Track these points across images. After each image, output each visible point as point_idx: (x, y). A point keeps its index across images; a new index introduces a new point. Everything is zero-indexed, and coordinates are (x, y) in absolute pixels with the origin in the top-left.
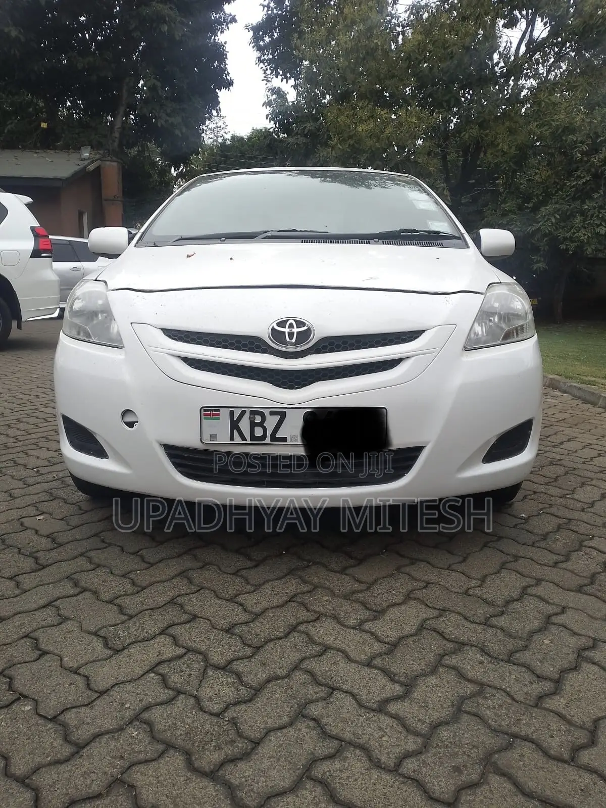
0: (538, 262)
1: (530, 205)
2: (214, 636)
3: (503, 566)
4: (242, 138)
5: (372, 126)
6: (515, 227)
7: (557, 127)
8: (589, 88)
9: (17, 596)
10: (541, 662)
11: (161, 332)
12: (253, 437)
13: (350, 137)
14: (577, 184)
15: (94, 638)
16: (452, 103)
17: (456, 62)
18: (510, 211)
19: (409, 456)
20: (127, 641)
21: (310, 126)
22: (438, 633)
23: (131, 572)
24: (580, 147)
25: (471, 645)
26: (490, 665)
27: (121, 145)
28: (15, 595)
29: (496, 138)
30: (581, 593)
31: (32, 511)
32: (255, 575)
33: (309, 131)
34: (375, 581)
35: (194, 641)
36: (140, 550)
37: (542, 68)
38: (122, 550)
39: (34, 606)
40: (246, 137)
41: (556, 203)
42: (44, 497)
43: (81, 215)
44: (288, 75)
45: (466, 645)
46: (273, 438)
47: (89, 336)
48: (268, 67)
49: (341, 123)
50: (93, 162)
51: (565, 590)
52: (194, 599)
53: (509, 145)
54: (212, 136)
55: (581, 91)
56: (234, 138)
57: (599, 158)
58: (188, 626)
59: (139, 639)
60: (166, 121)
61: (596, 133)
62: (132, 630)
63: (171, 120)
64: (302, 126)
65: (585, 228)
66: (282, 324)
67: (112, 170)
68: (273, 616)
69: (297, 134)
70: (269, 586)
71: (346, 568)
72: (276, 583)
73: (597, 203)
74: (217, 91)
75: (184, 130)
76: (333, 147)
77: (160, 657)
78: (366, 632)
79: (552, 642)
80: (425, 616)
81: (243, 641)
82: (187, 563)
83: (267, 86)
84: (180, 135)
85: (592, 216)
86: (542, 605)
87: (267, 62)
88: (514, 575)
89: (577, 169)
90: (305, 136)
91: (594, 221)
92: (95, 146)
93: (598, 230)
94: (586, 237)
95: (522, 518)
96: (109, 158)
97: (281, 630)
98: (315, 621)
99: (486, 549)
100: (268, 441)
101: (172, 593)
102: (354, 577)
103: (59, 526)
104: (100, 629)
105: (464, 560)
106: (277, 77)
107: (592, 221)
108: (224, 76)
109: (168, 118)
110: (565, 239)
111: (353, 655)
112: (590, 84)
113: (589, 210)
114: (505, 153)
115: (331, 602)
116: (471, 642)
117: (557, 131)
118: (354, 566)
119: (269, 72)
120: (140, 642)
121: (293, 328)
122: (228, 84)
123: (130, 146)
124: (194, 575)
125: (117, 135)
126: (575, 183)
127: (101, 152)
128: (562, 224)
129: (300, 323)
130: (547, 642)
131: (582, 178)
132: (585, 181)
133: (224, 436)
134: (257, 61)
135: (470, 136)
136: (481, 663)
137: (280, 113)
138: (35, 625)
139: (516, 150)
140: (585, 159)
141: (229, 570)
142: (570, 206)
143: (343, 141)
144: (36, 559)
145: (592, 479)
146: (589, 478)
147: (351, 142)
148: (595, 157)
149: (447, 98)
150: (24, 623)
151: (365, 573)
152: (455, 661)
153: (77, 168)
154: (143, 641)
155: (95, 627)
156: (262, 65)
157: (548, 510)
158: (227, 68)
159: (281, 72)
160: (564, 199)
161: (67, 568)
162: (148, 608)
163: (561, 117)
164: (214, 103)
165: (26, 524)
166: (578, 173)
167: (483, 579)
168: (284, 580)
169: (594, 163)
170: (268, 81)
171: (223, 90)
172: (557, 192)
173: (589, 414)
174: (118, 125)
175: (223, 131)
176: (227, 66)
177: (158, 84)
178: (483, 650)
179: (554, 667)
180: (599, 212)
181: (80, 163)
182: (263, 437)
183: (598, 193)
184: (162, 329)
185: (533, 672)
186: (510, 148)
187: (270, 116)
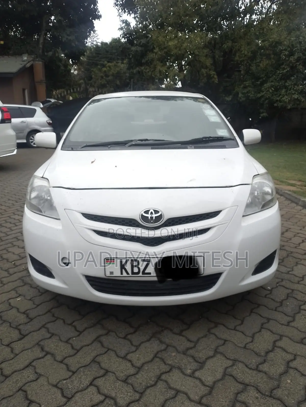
0: (263, 113)
1: (259, 83)
2: (119, 386)
3: (262, 327)
4: (106, 43)
5: (176, 42)
6: (251, 95)
7: (272, 42)
8: (288, 21)
9: (12, 359)
10: (287, 396)
11: (81, 215)
12: (133, 273)
13: (165, 48)
14: (283, 72)
15: (55, 389)
16: (218, 29)
17: (219, 7)
18: (249, 86)
19: (214, 278)
20: (74, 391)
21: (143, 41)
22: (233, 377)
23: (70, 339)
24: (284, 52)
25: (251, 385)
26: (262, 400)
27: (43, 52)
28: (11, 358)
29: (241, 47)
30: (303, 344)
31: (13, 294)
32: (136, 338)
33: (143, 43)
34: (198, 340)
35: (108, 390)
36: (74, 322)
37: (264, 10)
38: (64, 322)
39: (22, 366)
40: (109, 43)
41: (272, 82)
42: (19, 283)
43: (24, 90)
44: (131, 12)
45: (248, 385)
46: (144, 273)
47: (41, 211)
48: (120, 8)
49: (160, 40)
50: (29, 62)
51: (295, 342)
52: (105, 357)
53: (248, 51)
54: (90, 41)
55: (285, 23)
56: (102, 43)
57: (294, 58)
58: (104, 379)
59: (79, 389)
60: (67, 39)
61: (292, 45)
62: (76, 382)
63: (69, 38)
64: (139, 42)
65: (287, 95)
66: (147, 212)
67: (39, 66)
68: (148, 369)
69: (137, 45)
70: (143, 346)
71: (182, 331)
72: (147, 344)
73: (293, 82)
74: (93, 21)
75: (77, 43)
76: (156, 53)
77: (92, 402)
78: (196, 378)
79: (291, 382)
80: (226, 366)
81: (134, 389)
82: (99, 331)
83: (120, 19)
84: (74, 46)
85: (290, 89)
86: (284, 354)
87: (119, 6)
88: (269, 333)
89: (282, 64)
90: (141, 46)
91: (292, 91)
92: (30, 53)
93: (293, 96)
94: (288, 100)
95: (268, 290)
96: (38, 59)
97: (153, 379)
98: (169, 372)
99: (252, 314)
100: (141, 274)
101: (93, 354)
102: (186, 338)
103: (29, 305)
104: (58, 383)
105: (242, 323)
106: (125, 13)
107: (290, 92)
108: (97, 13)
109: (68, 37)
110: (277, 101)
111: (192, 396)
112: (290, 19)
113: (289, 86)
114: (245, 55)
115: (176, 357)
116: (251, 384)
117: (273, 43)
118: (185, 330)
119: (120, 11)
120: (80, 391)
121: (153, 214)
122: (99, 17)
123: (48, 52)
124: (103, 339)
125: (41, 46)
126: (282, 72)
127: (33, 56)
128: (275, 93)
129: (156, 212)
130: (289, 381)
131: (285, 69)
132: (287, 71)
133: (117, 273)
134: (114, 5)
135: (227, 47)
136: (257, 398)
137: (127, 34)
138: (24, 381)
139: (251, 54)
140: (287, 59)
141: (120, 335)
142: (279, 83)
143: (161, 50)
144: (19, 330)
145: (301, 260)
146: (299, 259)
147: (166, 50)
148: (292, 58)
149: (214, 26)
150: (18, 380)
151: (193, 334)
152: (244, 397)
153: (21, 66)
154: (81, 391)
155: (56, 381)
156: (117, 7)
157: (281, 284)
158: (98, 9)
159: (127, 11)
160: (276, 80)
161: (36, 337)
162: (82, 366)
163: (275, 37)
164: (92, 27)
165: (12, 304)
166: (283, 66)
167: (253, 337)
168: (151, 342)
169: (291, 61)
170: (121, 16)
171: (96, 20)
172: (272, 76)
173: (295, 211)
174: (41, 41)
175: (96, 38)
176: (98, 8)
177: (62, 19)
178: (257, 389)
179: (294, 400)
180: (294, 87)
181: (22, 63)
182: (138, 273)
183: (294, 77)
184: (82, 213)
185: (284, 404)
186: (248, 53)
187: (122, 36)
